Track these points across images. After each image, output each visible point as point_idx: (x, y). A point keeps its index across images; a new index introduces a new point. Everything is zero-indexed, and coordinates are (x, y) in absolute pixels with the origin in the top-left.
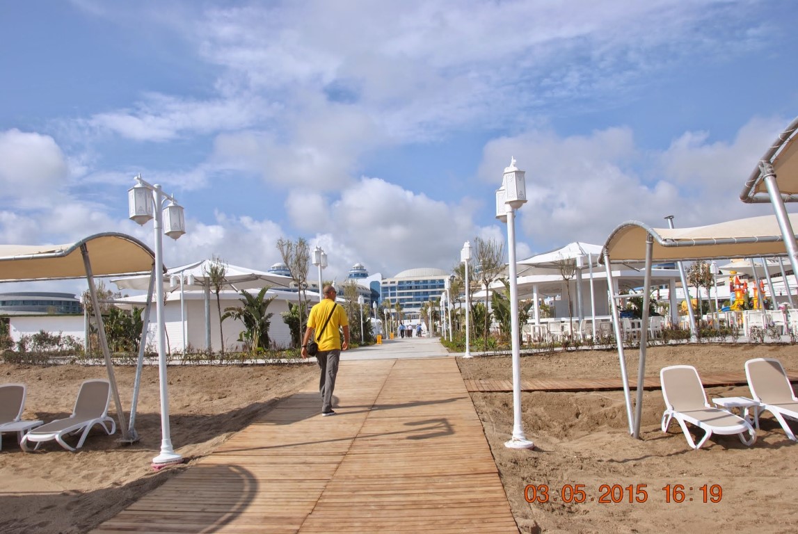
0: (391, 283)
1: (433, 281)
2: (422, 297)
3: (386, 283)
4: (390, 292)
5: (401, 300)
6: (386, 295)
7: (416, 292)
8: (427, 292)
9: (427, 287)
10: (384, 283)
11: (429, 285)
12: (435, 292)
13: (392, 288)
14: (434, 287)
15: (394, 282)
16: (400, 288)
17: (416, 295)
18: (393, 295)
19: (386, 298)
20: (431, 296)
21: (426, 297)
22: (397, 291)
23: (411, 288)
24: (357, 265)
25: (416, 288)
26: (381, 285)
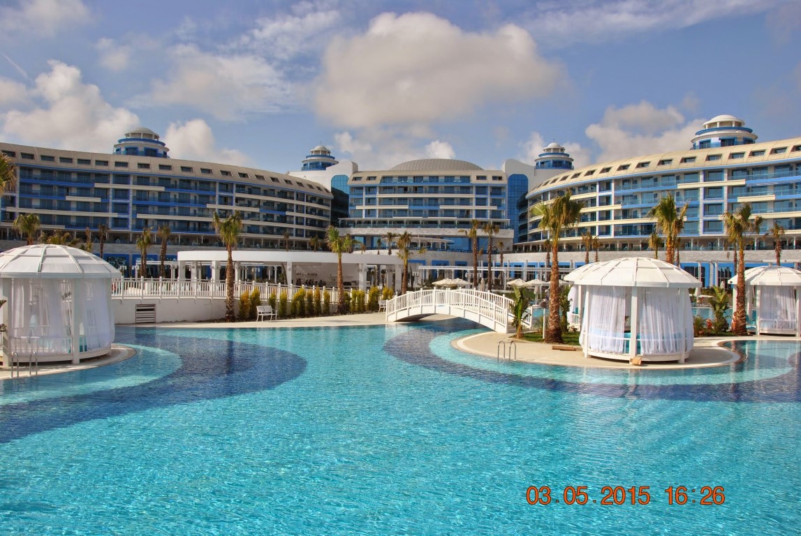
0: (369, 178)
1: (449, 179)
2: (426, 208)
3: (360, 178)
4: (365, 196)
5: (385, 212)
6: (359, 201)
7: (415, 199)
8: (436, 199)
9: (435, 190)
10: (355, 179)
11: (441, 184)
12: (452, 199)
13: (370, 189)
14: (450, 190)
15: (375, 178)
16: (385, 189)
17: (414, 205)
18: (369, 201)
19: (358, 208)
20: (442, 207)
21: (433, 208)
22: (378, 196)
23: (405, 190)
24: (317, 148)
25: (416, 190)
26: (351, 183)
